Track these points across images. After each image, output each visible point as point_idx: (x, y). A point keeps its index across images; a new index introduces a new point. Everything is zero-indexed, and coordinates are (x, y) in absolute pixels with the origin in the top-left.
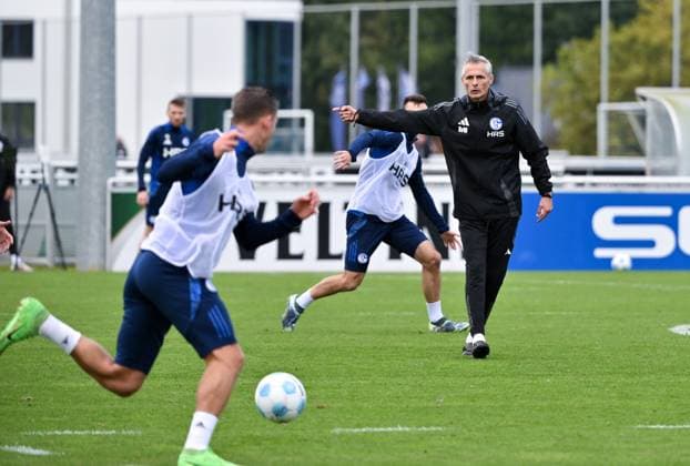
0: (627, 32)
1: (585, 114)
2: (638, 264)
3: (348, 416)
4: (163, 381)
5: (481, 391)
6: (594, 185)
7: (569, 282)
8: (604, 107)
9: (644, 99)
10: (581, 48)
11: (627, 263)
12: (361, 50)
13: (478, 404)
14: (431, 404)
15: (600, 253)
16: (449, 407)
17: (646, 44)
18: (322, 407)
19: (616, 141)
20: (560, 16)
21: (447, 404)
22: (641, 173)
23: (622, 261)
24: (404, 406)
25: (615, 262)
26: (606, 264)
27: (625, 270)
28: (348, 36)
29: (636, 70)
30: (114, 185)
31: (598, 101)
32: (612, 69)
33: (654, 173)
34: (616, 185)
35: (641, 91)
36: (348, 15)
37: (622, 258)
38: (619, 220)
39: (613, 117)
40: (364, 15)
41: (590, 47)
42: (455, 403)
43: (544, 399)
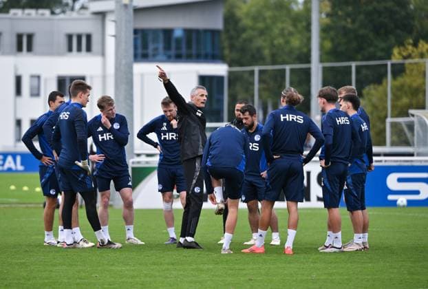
0: (400, 80)
1: (378, 124)
2: (410, 203)
3: (266, 284)
4: (166, 266)
5: (335, 271)
6: (386, 161)
7: (375, 213)
8: (389, 120)
9: (413, 115)
10: (375, 89)
11: (405, 203)
12: (260, 90)
13: (334, 278)
14: (310, 278)
15: (390, 197)
16: (319, 279)
17: (410, 87)
18: (252, 280)
19: (395, 138)
20: (364, 72)
21: (318, 278)
22: (412, 155)
23: (402, 201)
24: (295, 278)
25: (399, 202)
26: (394, 203)
27: (404, 206)
28: (253, 84)
29: (405, 100)
30: (133, 163)
31: (386, 117)
32: (392, 100)
33: (419, 155)
34: (397, 161)
35: (411, 111)
36: (252, 73)
37: (402, 200)
38: (400, 180)
39: (394, 125)
40: (261, 72)
41: (380, 88)
42: (322, 278)
43: (368, 275)
